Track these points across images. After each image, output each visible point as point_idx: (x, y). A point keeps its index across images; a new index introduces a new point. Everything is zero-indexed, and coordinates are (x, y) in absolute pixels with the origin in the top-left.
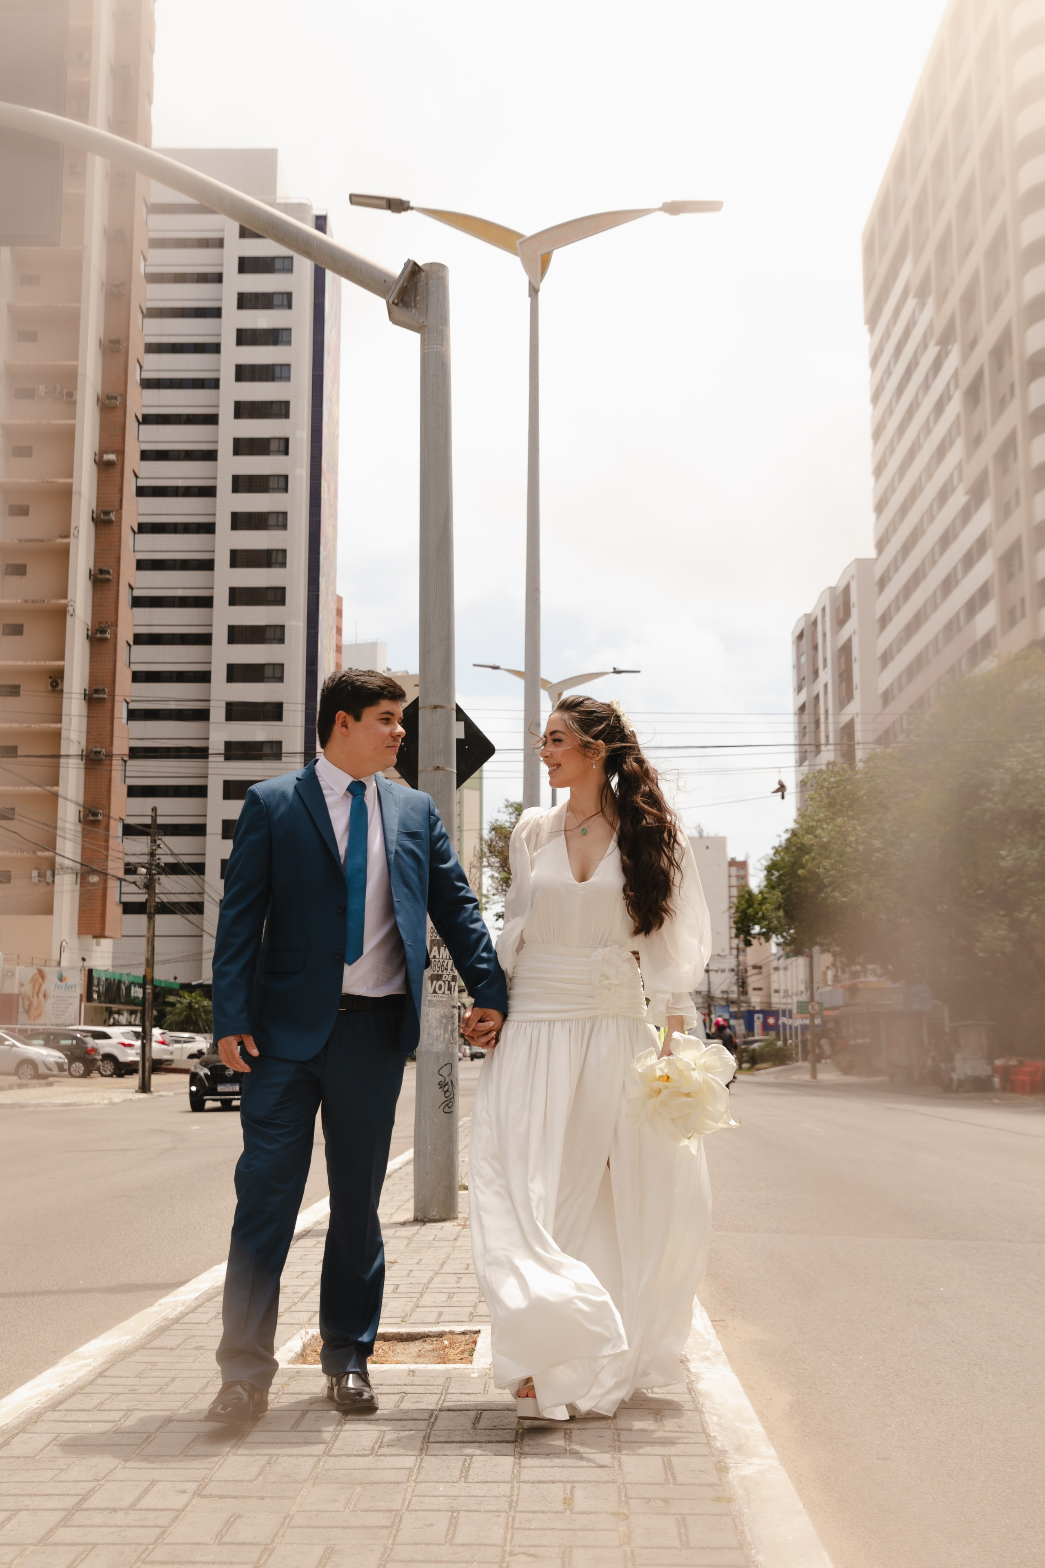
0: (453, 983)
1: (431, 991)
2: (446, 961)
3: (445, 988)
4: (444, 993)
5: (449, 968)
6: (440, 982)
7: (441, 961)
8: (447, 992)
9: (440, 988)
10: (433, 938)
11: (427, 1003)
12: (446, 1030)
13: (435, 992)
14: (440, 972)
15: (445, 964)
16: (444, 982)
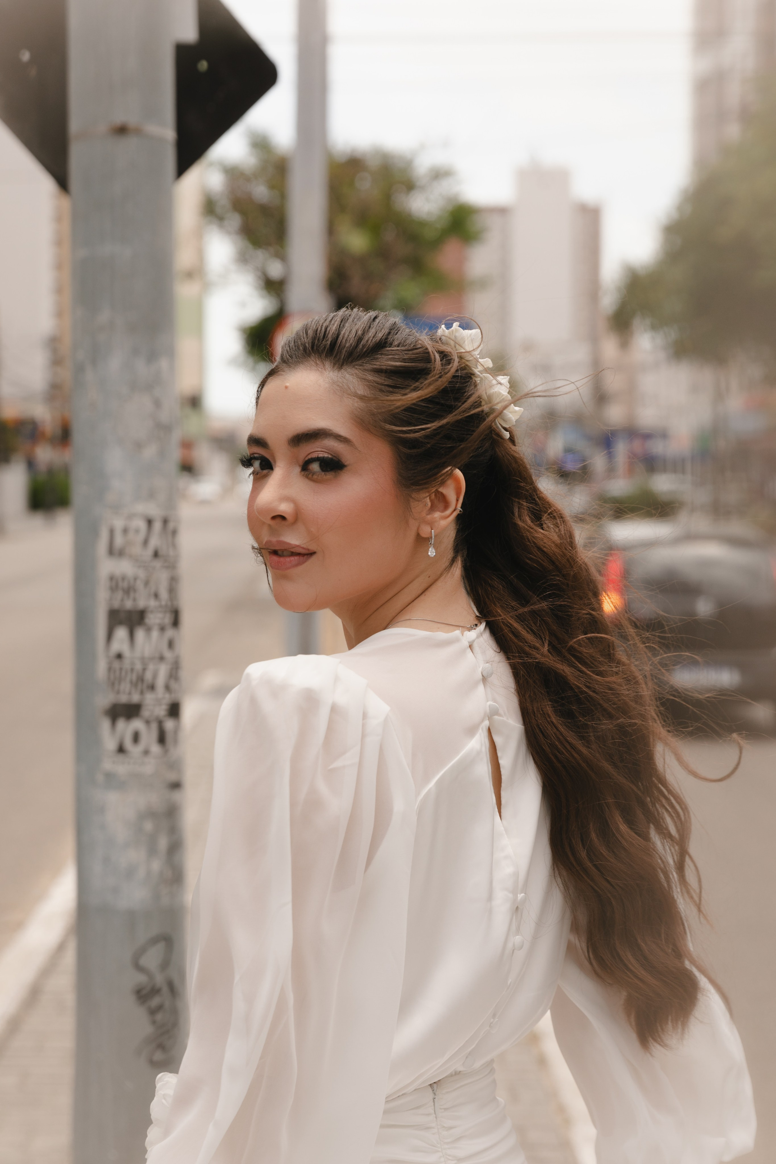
0: (169, 725)
1: (110, 744)
2: (151, 667)
3: (149, 737)
4: (146, 752)
5: (160, 682)
6: (137, 724)
7: (138, 666)
8: (155, 748)
9: (136, 737)
10: (116, 605)
11: (100, 778)
12: (152, 851)
13: (121, 750)
14: (135, 698)
15: (148, 676)
16: (148, 722)
